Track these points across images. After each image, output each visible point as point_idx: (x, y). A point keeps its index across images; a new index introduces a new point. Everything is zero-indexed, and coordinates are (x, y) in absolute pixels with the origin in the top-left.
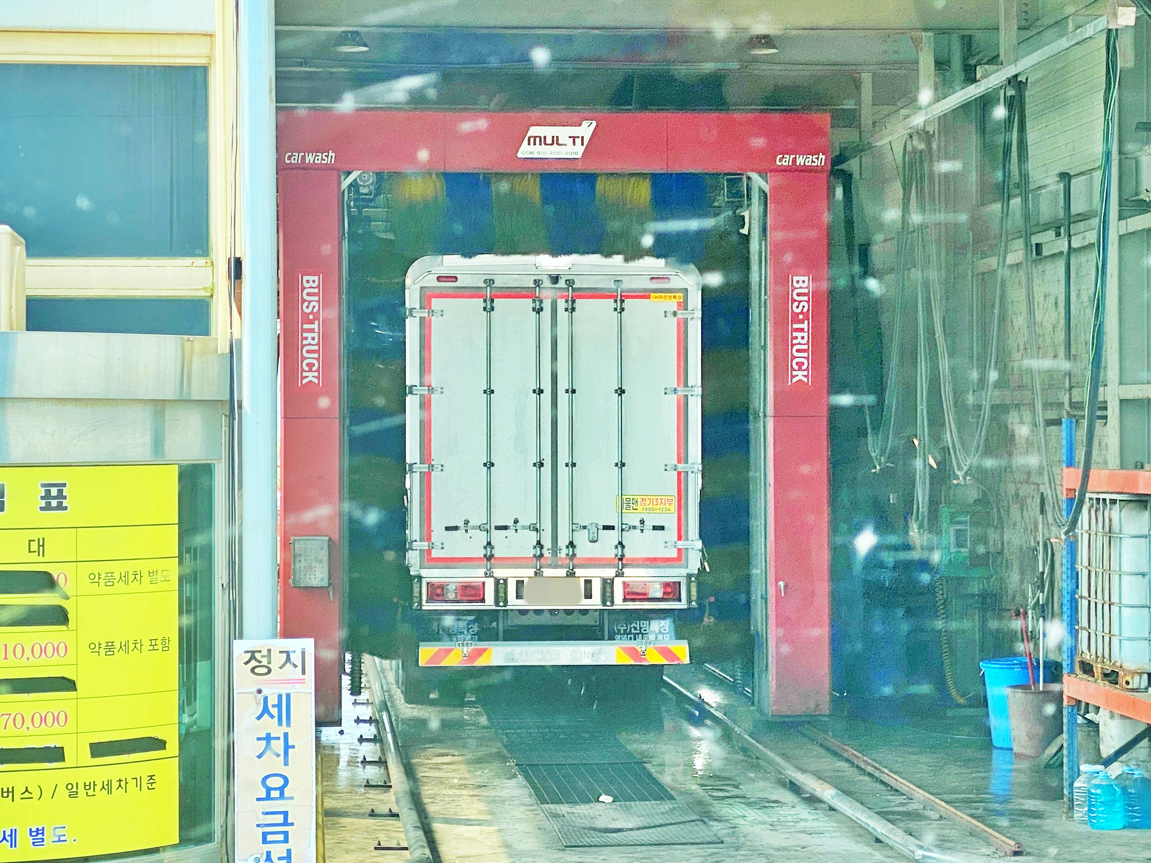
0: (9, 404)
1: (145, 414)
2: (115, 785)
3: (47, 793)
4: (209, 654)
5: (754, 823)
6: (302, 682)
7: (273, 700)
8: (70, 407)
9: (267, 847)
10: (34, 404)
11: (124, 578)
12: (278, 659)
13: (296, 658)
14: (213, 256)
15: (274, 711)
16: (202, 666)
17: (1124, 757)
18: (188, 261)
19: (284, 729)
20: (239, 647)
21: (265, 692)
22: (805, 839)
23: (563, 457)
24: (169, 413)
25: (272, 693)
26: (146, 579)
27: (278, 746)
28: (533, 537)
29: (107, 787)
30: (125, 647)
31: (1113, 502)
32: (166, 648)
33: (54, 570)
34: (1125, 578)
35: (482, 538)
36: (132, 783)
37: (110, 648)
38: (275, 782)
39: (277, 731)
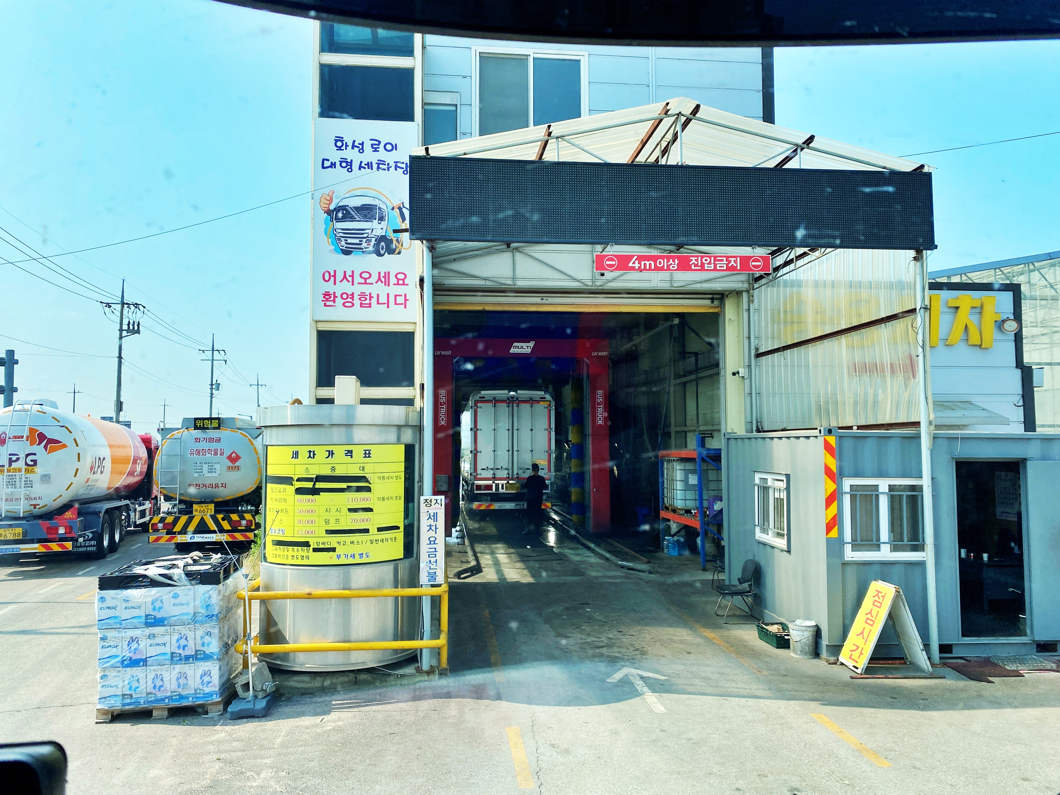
0: (354, 426)
1: (394, 430)
2: (384, 540)
3: (364, 543)
4: (413, 501)
5: (571, 554)
6: (441, 509)
7: (432, 514)
8: (373, 427)
9: (430, 559)
10: (362, 426)
11: (388, 478)
12: (433, 502)
13: (439, 501)
14: (415, 386)
15: (432, 518)
16: (410, 505)
17: (678, 535)
18: (408, 388)
19: (435, 523)
20: (422, 498)
21: (430, 512)
22: (586, 559)
23: (515, 449)
24: (402, 429)
25: (431, 512)
26: (395, 478)
27: (433, 528)
28: (507, 472)
29: (382, 541)
30: (388, 499)
31: (674, 460)
32: (400, 499)
33: (367, 476)
34: (678, 482)
35: (492, 472)
36: (389, 540)
37: (383, 499)
38: (432, 539)
39: (433, 524)
